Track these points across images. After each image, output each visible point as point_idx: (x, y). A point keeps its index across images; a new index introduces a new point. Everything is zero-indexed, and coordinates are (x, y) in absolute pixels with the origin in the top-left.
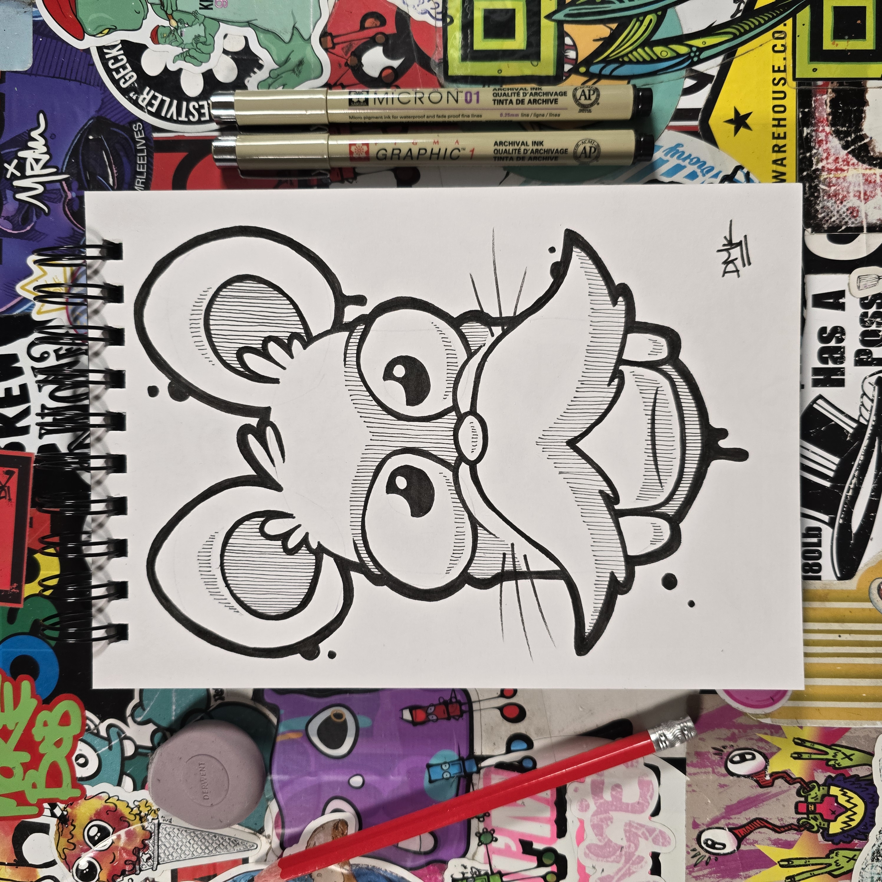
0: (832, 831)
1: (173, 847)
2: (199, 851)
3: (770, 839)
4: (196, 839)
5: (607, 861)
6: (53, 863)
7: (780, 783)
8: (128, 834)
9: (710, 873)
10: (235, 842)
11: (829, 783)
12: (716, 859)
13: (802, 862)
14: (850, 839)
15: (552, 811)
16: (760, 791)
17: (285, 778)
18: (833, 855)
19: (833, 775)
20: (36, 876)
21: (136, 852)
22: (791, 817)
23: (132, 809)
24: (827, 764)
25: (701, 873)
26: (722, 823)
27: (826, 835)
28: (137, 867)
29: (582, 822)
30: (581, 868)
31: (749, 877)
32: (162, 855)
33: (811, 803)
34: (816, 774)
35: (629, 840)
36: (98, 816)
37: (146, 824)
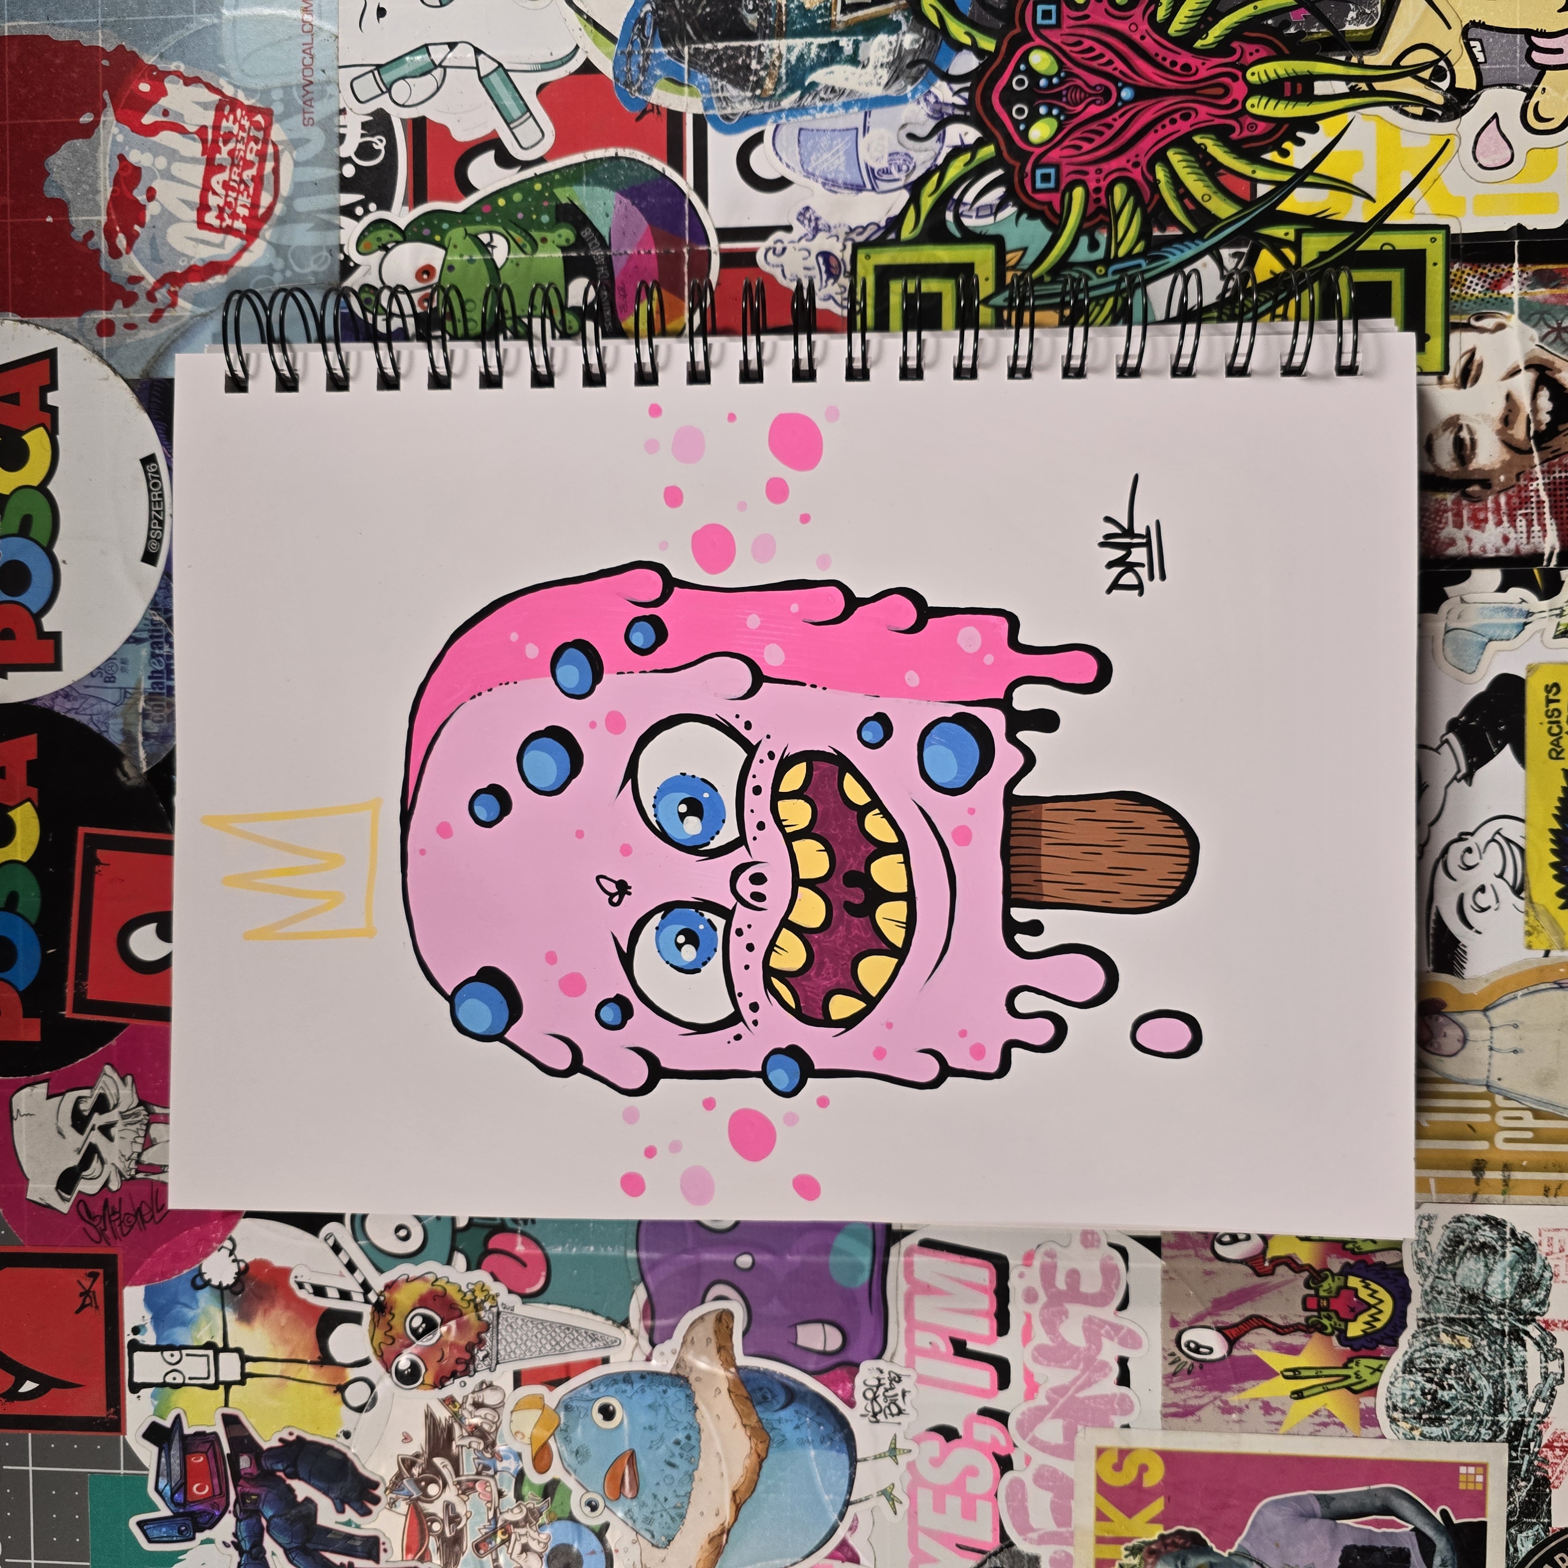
0: (1351, 1334)
1: (516, 1343)
2: (548, 1347)
3: (1270, 1342)
4: (544, 1332)
5: (1061, 1367)
6: (365, 1362)
7: (1282, 1270)
8: (459, 1327)
9: (1194, 1385)
10: (593, 1337)
11: (1347, 1271)
12: (1201, 1367)
13: (1313, 1373)
14: (1374, 1343)
15: (991, 1302)
16: (1257, 1280)
17: (656, 1256)
18: (1352, 1365)
19: (1352, 1262)
20: (344, 1378)
21: (470, 1348)
22: (1298, 1316)
23: (465, 1294)
24: (1344, 1249)
25: (1182, 1384)
26: (1208, 1321)
27: (1344, 1339)
28: (471, 1367)
29: (1029, 1316)
30: (1029, 1376)
31: (1244, 1390)
32: (502, 1352)
33: (1324, 1298)
34: (1329, 1260)
35: (1088, 1340)
36: (423, 1302)
37: (482, 1313)
